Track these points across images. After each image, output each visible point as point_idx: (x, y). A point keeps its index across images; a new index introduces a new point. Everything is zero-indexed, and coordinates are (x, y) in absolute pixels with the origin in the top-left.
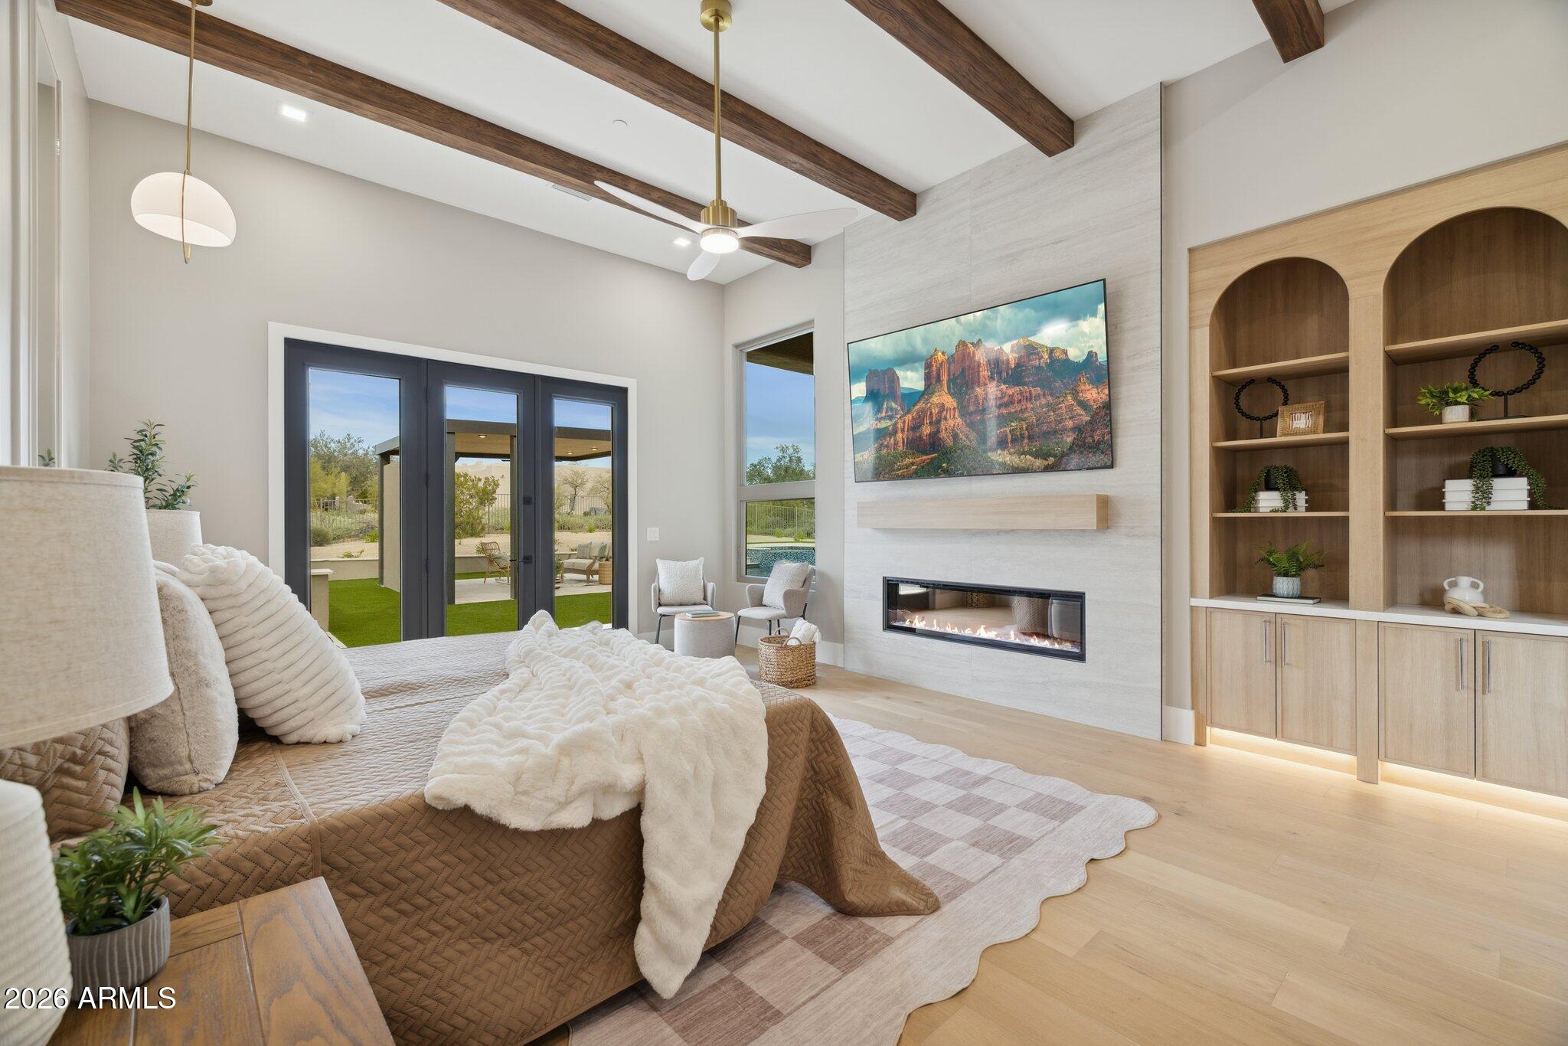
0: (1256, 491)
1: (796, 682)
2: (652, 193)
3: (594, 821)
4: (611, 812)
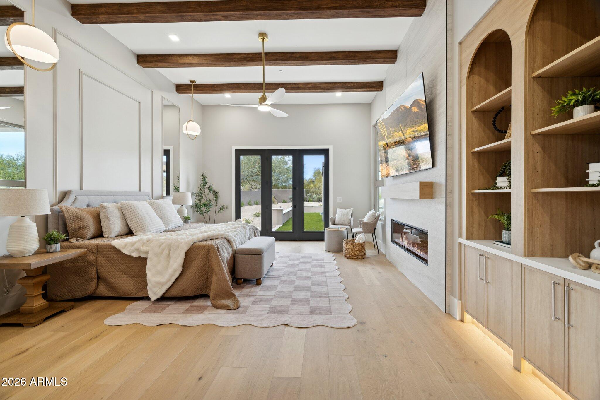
0: (497, 177)
1: (351, 257)
2: (308, 85)
3: (140, 257)
4: (143, 256)
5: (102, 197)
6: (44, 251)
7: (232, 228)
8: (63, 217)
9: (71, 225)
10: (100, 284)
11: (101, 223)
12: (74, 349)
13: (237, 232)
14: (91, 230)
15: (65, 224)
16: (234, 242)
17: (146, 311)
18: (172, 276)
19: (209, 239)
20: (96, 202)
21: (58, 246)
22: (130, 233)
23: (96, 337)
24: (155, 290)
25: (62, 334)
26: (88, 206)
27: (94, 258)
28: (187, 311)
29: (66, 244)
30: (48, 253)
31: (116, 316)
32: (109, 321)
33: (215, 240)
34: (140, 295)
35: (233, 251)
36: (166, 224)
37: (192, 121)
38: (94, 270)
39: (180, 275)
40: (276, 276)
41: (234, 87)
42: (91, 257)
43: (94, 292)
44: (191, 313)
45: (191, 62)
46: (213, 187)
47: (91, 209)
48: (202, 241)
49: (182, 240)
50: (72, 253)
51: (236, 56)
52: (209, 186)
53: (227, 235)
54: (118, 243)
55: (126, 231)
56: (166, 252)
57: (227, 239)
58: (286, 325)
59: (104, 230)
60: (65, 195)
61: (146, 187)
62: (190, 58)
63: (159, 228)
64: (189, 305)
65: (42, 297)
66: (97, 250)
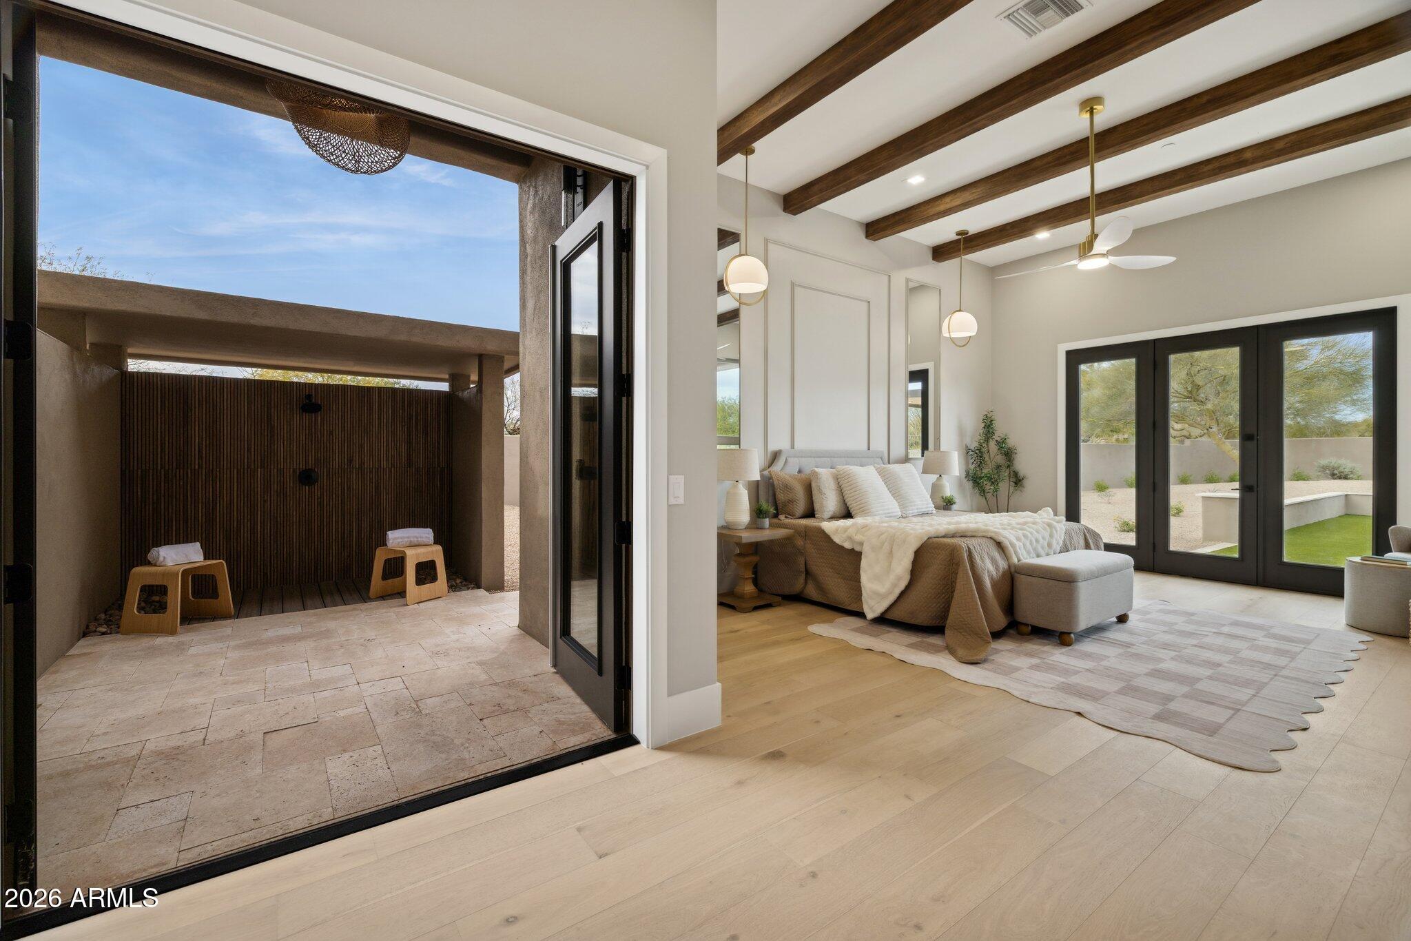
2: (1276, 145)
3: (853, 549)
4: (857, 549)
5: (816, 459)
6: (755, 526)
7: (1018, 524)
8: (773, 485)
9: (781, 497)
10: (809, 581)
11: (812, 497)
12: (776, 643)
13: (1025, 532)
14: (800, 507)
15: (774, 495)
16: (1010, 548)
17: (858, 630)
18: (895, 586)
19: (958, 535)
20: (809, 465)
21: (767, 521)
22: (848, 515)
23: (797, 640)
24: (872, 603)
25: (766, 627)
26: (800, 472)
27: (802, 543)
28: (912, 646)
29: (775, 520)
30: (758, 528)
31: (822, 625)
32: (815, 629)
33: (968, 539)
34: (853, 607)
35: (1009, 566)
36: (903, 506)
37: (960, 311)
38: (801, 560)
39: (908, 588)
40: (1119, 641)
41: (1050, 218)
42: (799, 542)
43: (802, 592)
44: (917, 649)
45: (948, 206)
46: (1008, 441)
47: (803, 476)
48: (944, 537)
49: (912, 532)
50: (779, 533)
51: (1038, 163)
52: (999, 439)
53: (995, 533)
54: (829, 526)
55: (843, 512)
56: (886, 546)
57: (995, 541)
58: (1079, 714)
59: (817, 506)
60: (776, 456)
61: (879, 444)
62: (947, 199)
63: (890, 511)
64: (919, 640)
65: (753, 582)
66: (806, 533)
